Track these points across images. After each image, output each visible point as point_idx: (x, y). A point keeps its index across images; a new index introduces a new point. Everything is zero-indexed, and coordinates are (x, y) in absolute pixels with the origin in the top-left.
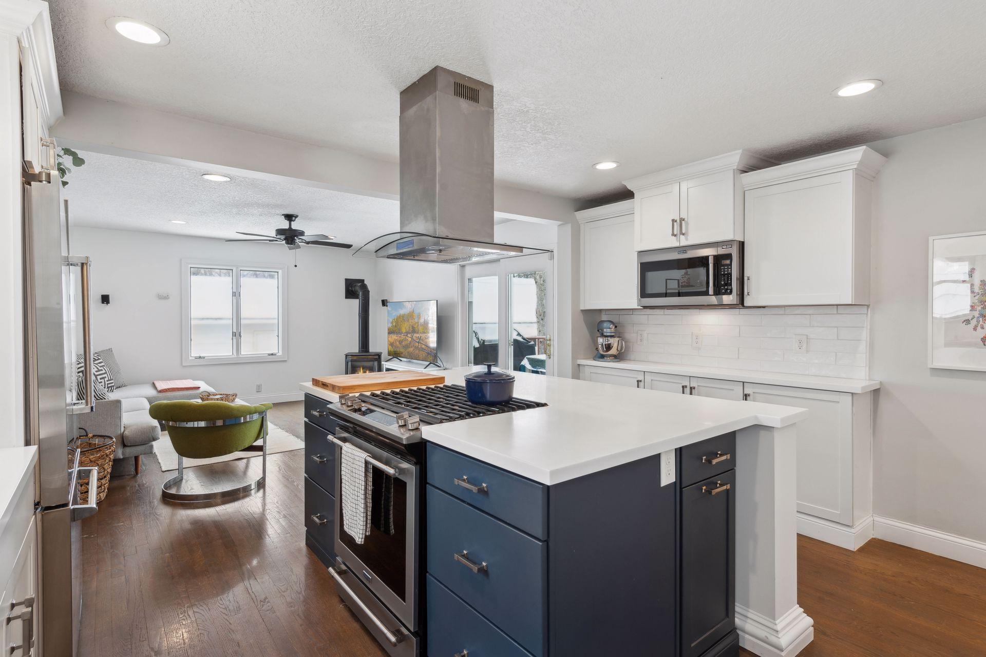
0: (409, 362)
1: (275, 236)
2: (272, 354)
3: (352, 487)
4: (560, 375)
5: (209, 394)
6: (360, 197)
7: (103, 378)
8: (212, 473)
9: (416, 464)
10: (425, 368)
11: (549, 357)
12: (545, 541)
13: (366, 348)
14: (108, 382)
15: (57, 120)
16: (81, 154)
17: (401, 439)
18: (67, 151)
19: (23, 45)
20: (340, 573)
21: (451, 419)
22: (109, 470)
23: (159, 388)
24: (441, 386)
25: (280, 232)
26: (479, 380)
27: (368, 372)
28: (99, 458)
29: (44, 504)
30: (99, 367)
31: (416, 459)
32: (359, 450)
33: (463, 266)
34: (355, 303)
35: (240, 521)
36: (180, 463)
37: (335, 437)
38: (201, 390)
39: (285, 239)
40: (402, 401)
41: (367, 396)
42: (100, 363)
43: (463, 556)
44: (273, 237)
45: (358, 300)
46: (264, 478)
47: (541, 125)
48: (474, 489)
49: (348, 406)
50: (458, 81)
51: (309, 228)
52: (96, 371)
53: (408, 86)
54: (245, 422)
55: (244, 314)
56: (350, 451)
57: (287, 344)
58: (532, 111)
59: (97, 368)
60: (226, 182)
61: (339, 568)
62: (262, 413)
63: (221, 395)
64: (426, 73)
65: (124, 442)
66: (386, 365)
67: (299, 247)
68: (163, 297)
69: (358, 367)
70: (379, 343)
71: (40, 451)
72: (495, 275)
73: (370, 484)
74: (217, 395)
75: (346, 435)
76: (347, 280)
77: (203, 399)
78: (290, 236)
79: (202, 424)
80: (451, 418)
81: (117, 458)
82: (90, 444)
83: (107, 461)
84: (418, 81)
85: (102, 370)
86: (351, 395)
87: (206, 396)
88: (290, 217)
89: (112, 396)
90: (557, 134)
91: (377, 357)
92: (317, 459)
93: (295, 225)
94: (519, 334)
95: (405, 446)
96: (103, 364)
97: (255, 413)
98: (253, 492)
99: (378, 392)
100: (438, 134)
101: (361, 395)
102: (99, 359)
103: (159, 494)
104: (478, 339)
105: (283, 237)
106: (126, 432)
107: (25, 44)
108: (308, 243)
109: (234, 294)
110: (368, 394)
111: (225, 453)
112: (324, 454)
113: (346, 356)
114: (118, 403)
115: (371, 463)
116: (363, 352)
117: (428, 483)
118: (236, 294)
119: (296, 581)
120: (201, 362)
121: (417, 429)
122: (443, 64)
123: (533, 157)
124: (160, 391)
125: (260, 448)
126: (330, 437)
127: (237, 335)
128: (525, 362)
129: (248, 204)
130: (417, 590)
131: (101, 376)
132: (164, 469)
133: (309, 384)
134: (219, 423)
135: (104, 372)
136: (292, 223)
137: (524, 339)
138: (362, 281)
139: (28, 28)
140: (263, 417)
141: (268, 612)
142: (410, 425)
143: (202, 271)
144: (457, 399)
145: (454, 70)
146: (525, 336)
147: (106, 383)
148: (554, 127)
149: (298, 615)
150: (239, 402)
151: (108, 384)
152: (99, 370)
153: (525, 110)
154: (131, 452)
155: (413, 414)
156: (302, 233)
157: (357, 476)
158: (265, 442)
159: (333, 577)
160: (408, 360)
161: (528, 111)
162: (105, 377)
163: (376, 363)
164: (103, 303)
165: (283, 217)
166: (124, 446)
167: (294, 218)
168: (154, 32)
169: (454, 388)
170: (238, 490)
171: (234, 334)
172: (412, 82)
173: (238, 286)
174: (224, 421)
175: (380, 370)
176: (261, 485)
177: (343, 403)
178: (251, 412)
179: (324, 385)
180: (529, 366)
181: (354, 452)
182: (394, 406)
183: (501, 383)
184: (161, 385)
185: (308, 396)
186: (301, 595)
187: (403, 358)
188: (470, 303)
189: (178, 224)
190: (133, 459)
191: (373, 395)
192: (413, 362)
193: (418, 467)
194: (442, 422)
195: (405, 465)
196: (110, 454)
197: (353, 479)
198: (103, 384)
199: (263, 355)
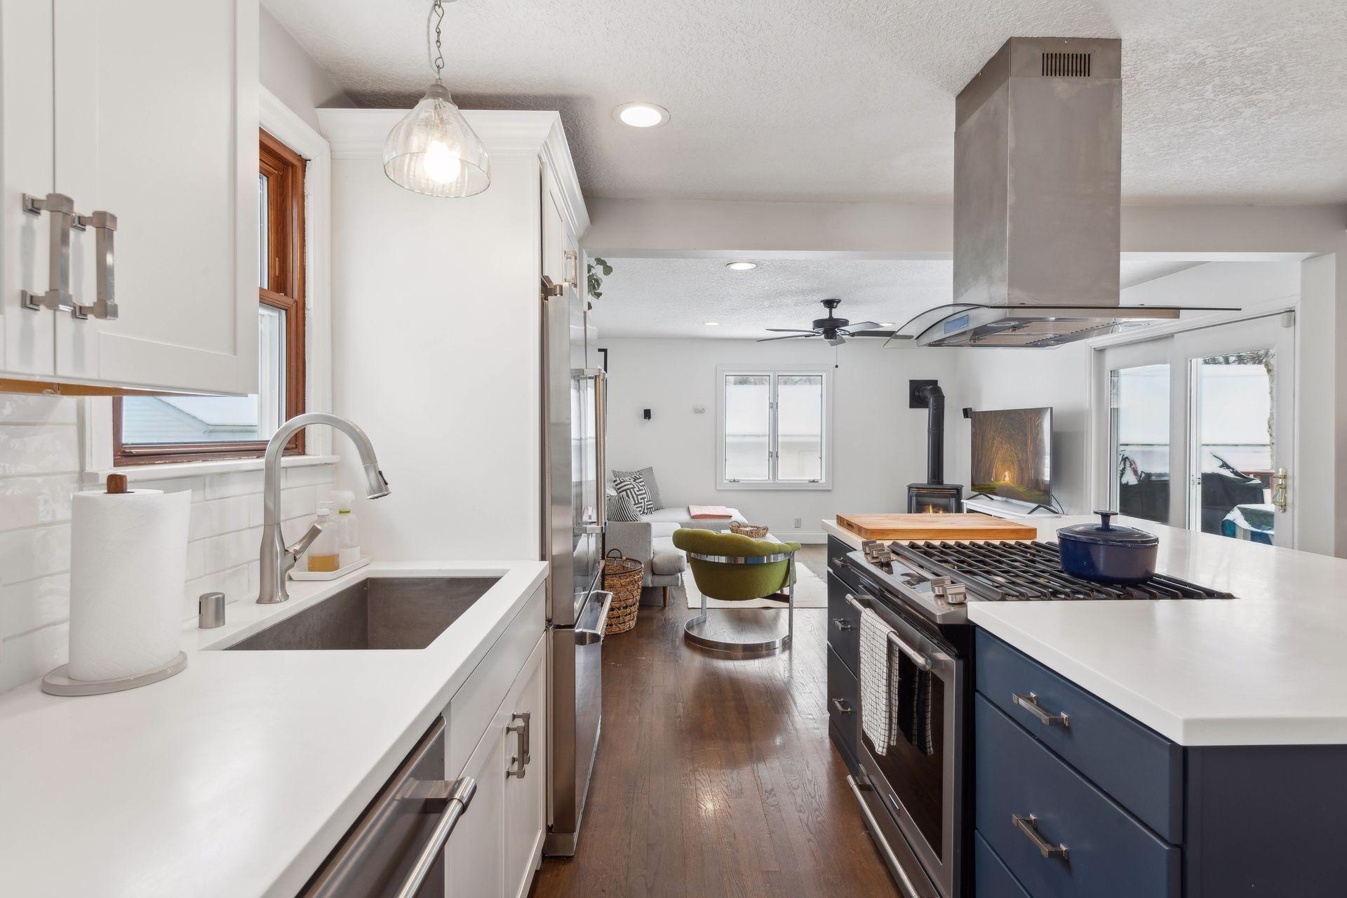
0: (1006, 501)
1: (812, 330)
2: (814, 481)
3: (871, 671)
4: (1306, 545)
5: (740, 526)
6: (920, 263)
7: (643, 498)
8: (741, 620)
9: (958, 657)
10: (1030, 513)
11: (1284, 507)
12: (1177, 846)
13: (939, 478)
14: (648, 503)
15: (586, 230)
16: (610, 262)
17: (934, 615)
18: (600, 261)
19: (544, 161)
20: (863, 788)
21: (1022, 597)
22: (638, 598)
23: (693, 514)
24: (1028, 542)
25: (818, 324)
26: (1083, 538)
27: (941, 512)
28: (629, 583)
29: (556, 622)
31: (958, 649)
32: (882, 621)
33: (1100, 351)
34: (923, 414)
35: (758, 684)
36: (703, 602)
37: (855, 598)
38: (733, 519)
39: (824, 333)
40: (950, 559)
41: (902, 547)
42: (641, 482)
43: (1029, 822)
44: (810, 331)
45: (927, 410)
46: (790, 637)
47: (1237, 79)
48: (1045, 718)
49: (873, 558)
50: (1049, 51)
51: (853, 315)
52: (637, 491)
53: (967, 83)
54: (769, 564)
55: (781, 431)
56: (870, 620)
57: (831, 471)
58: (1211, 60)
59: (639, 488)
60: (752, 269)
61: (862, 780)
62: (789, 555)
63: (752, 527)
64: (993, 54)
65: (653, 570)
66: (967, 504)
67: (843, 341)
68: (699, 411)
69: (926, 505)
70: (958, 471)
71: (553, 568)
72: (1164, 362)
73: (896, 672)
74: (747, 527)
75: (870, 597)
76: (912, 382)
77: (732, 530)
78: (830, 328)
79: (723, 560)
80: (1022, 594)
81: (647, 585)
82: (624, 567)
83: (636, 587)
84: (982, 71)
85: (642, 490)
86: (878, 542)
87: (736, 528)
88: (830, 304)
89: (645, 519)
90: (1279, 88)
91: (955, 492)
92: (839, 624)
93: (838, 313)
94: (1225, 465)
95: (940, 626)
96: (643, 483)
97: (779, 553)
98: (777, 651)
99: (921, 543)
100: (1011, 144)
101: (895, 544)
102: (640, 478)
103: (681, 633)
104: (1135, 472)
105: (821, 330)
106: (656, 560)
107: (545, 159)
108: (853, 335)
109: (771, 405)
110: (905, 543)
111: (746, 599)
112: (848, 619)
113: (910, 488)
114: (648, 525)
115: (897, 645)
116: (933, 483)
117: (978, 691)
118: (774, 406)
119: (810, 778)
120: (735, 486)
121: (962, 604)
122: (1020, 32)
123: (1228, 142)
124: (693, 517)
125: (786, 599)
126: (849, 597)
127: (774, 455)
128: (1235, 516)
129: (780, 293)
130: (959, 851)
131: (642, 497)
132: (690, 606)
133: (833, 523)
134: (741, 560)
135: (644, 491)
136: (833, 310)
137: (1236, 473)
138: (935, 382)
139: (546, 142)
140: (789, 560)
141: (772, 808)
142: (950, 596)
143: (751, 379)
144: (1047, 566)
145: (1041, 36)
146: (1240, 469)
147: (646, 504)
148: (1269, 78)
149: (807, 825)
150: (772, 539)
152: (640, 490)
153: (1196, 62)
154: (661, 581)
155: (961, 580)
156: (845, 323)
157: (877, 657)
158: (791, 591)
159: (852, 789)
160: (1004, 499)
161: (1203, 63)
162: (645, 498)
163: (953, 501)
164: (645, 418)
165: (822, 303)
166: (654, 574)
167: (835, 304)
168: (654, 111)
169: (1048, 547)
170: (761, 645)
171: (771, 455)
172: (972, 77)
173: (776, 395)
174: (745, 559)
175: (959, 509)
176: (787, 644)
177: (868, 551)
178: (776, 551)
179: (850, 526)
180: (1242, 523)
181: (874, 622)
182: (936, 565)
183: (1126, 547)
184: (696, 511)
185: (831, 538)
186: (814, 800)
187: (997, 495)
188: (1115, 412)
189: (712, 327)
190: (662, 589)
191: (913, 546)
192: (1011, 503)
193: (961, 662)
194: (1006, 600)
195: (942, 656)
196: (638, 581)
197: (873, 660)
198: (643, 504)
199: (804, 482)
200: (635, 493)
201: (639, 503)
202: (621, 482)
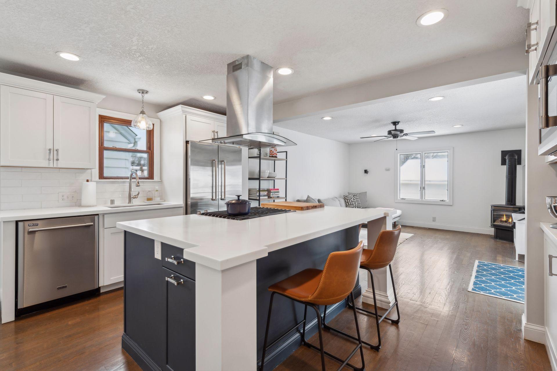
1: (387, 135)
2: (442, 201)
30: (354, 198)
39: (392, 136)
50: (234, 65)
51: (406, 127)
52: (353, 200)
57: (452, 196)
59: (354, 199)
68: (388, 170)
85: (355, 200)
91: (517, 209)
109: (424, 166)
113: (492, 206)
120: (403, 201)
127: (423, 188)
131: (354, 202)
136: (397, 126)
147: (356, 205)
151: (357, 206)
152: (354, 200)
162: (356, 203)
164: (365, 173)
165: (391, 124)
167: (397, 123)
171: (421, 188)
198: (355, 205)
199: (437, 201)
200: (351, 201)
201: (352, 204)
202: (346, 196)
